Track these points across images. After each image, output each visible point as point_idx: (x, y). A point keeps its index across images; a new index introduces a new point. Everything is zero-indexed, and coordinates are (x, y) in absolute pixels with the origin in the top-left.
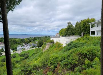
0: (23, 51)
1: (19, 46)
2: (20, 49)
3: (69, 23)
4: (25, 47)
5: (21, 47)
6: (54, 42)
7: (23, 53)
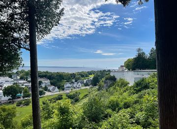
0: (72, 90)
1: (67, 83)
2: (68, 87)
3: (139, 50)
4: (75, 85)
5: (70, 85)
6: (116, 79)
7: (72, 94)
